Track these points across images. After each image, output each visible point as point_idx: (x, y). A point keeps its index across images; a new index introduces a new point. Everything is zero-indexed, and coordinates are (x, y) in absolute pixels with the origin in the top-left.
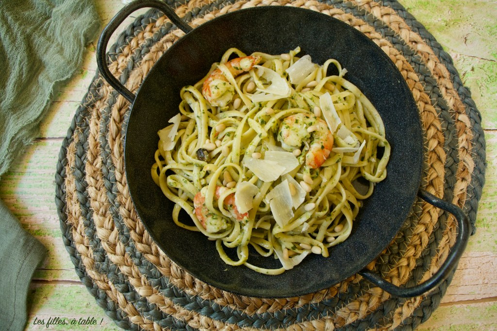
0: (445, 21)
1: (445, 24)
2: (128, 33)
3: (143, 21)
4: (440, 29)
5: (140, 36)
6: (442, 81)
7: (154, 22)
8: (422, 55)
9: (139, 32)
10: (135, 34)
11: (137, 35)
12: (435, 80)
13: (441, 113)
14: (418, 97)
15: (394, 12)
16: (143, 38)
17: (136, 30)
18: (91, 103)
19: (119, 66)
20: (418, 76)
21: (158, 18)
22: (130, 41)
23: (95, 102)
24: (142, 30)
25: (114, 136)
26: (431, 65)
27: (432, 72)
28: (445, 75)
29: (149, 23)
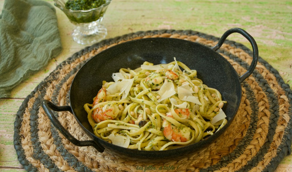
0: (277, 58)
1: (277, 59)
2: (80, 53)
3: (89, 49)
4: (274, 61)
5: (87, 55)
6: (271, 81)
7: (96, 49)
8: (259, 69)
9: (86, 54)
10: (84, 54)
11: (85, 55)
12: (266, 81)
13: (269, 95)
14: (254, 87)
15: (242, 51)
16: (88, 56)
17: (85, 52)
18: (50, 80)
19: (71, 67)
20: (255, 79)
21: (99, 48)
22: (80, 57)
23: (52, 80)
24: (88, 52)
25: (62, 96)
26: (264, 74)
27: (264, 77)
28: (273, 79)
29: (93, 50)
